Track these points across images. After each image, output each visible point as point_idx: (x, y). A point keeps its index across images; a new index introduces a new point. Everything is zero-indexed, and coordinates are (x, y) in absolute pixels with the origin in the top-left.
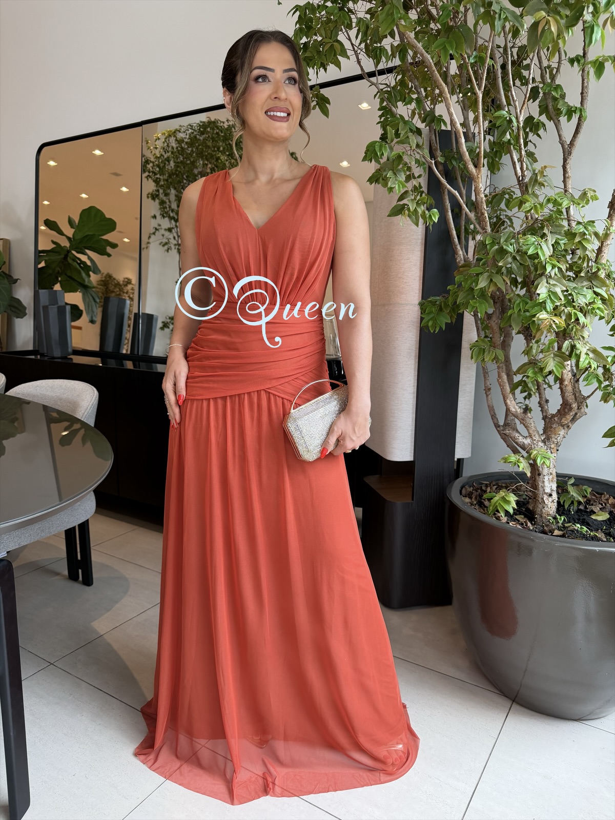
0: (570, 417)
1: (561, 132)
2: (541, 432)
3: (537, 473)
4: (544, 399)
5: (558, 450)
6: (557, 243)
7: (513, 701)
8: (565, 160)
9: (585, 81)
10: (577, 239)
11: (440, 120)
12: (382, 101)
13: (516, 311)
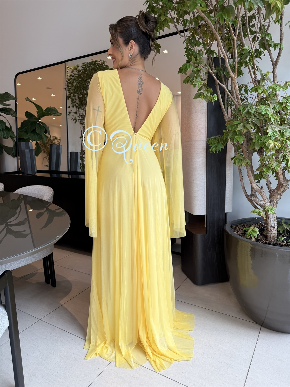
0: (282, 190)
1: (271, 56)
2: (268, 198)
3: (267, 217)
4: (269, 182)
5: (277, 206)
6: (274, 108)
7: (261, 326)
8: (274, 69)
9: (282, 31)
10: (284, 105)
11: (213, 52)
12: (187, 44)
13: (256, 141)
